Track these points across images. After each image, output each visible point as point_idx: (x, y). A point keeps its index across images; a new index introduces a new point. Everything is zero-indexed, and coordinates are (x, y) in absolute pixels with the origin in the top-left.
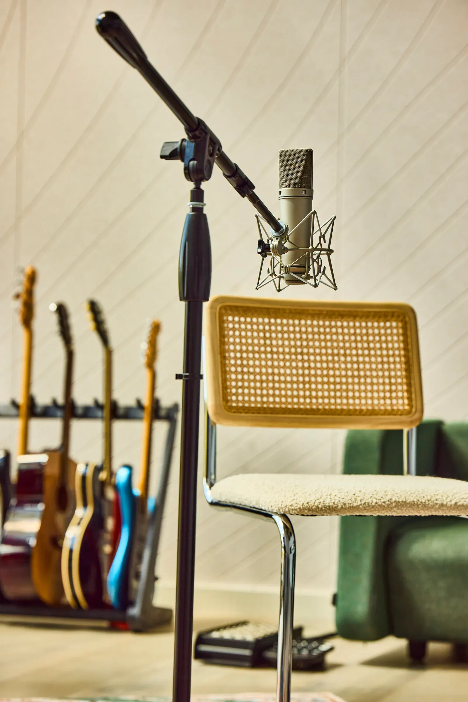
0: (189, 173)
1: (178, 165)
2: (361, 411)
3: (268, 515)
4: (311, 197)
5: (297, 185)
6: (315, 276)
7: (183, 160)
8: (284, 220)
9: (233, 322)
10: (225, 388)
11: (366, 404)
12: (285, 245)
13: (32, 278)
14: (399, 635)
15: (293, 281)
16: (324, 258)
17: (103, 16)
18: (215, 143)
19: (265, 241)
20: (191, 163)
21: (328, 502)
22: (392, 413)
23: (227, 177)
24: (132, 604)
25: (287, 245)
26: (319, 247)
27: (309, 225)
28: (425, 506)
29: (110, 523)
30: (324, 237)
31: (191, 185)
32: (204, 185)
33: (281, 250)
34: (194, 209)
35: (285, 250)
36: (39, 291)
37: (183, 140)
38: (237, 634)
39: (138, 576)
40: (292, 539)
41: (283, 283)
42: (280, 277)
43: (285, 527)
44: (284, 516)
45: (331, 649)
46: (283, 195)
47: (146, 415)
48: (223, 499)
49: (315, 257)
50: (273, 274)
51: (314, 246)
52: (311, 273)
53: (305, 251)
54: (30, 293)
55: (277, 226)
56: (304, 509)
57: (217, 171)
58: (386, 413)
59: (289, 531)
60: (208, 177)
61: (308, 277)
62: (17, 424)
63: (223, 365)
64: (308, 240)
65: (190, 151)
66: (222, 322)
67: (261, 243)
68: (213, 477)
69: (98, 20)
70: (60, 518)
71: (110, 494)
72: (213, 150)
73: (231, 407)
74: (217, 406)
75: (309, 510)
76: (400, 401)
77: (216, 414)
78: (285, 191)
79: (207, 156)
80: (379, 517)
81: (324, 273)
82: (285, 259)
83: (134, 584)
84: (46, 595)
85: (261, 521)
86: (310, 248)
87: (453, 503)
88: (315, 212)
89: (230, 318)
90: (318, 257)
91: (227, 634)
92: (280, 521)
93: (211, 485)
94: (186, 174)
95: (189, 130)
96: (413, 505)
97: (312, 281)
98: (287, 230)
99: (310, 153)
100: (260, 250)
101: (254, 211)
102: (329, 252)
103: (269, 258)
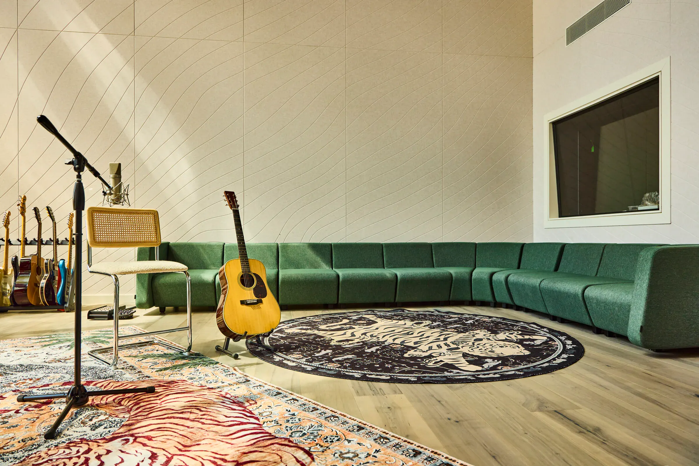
0: (75, 169)
1: (72, 166)
2: (141, 242)
3: (110, 275)
4: (121, 178)
5: (116, 174)
6: (122, 202)
7: (73, 165)
8: (111, 185)
9: (96, 215)
10: (94, 236)
11: (142, 240)
12: (112, 193)
13: (25, 199)
14: (156, 306)
15: (115, 204)
16: (126, 196)
17: (40, 116)
18: (85, 160)
19: (105, 191)
20: (76, 166)
21: (130, 270)
22: (151, 242)
23: (90, 171)
24: (66, 303)
25: (112, 192)
26: (124, 193)
27: (120, 186)
28: (161, 270)
29: (57, 278)
30: (125, 190)
31: (77, 173)
32: (81, 173)
33: (111, 194)
34: (78, 181)
35: (112, 194)
36: (27, 203)
37: (73, 158)
38: (103, 310)
39: (67, 294)
40: (118, 282)
41: (112, 204)
42: (111, 202)
43: (115, 278)
44: (115, 275)
45: (135, 311)
46: (111, 177)
47: (69, 243)
48: (94, 270)
49: (122, 196)
50: (108, 201)
51: (122, 193)
52: (121, 201)
53: (119, 194)
54: (24, 204)
55: (109, 187)
56: (122, 273)
57: (86, 168)
58: (149, 242)
59: (117, 280)
60: (83, 170)
61: (120, 202)
62: (21, 247)
63: (93, 229)
64: (120, 191)
65: (76, 162)
66: (92, 215)
67: (103, 192)
68: (91, 264)
69: (38, 117)
70: (38, 277)
71: (57, 269)
72: (85, 162)
73: (96, 242)
74: (91, 242)
75: (123, 273)
76: (154, 239)
77: (91, 244)
78: (112, 176)
79: (82, 164)
80: (149, 274)
81: (126, 201)
82: (112, 197)
83: (67, 296)
84: (33, 302)
85: (108, 277)
86: (121, 193)
87: (170, 268)
88: (122, 183)
89: (95, 214)
90: (124, 196)
91: (99, 310)
92: (113, 277)
93: (90, 266)
94: (74, 169)
95: (75, 156)
96: (157, 270)
97: (121, 204)
98: (112, 188)
99: (120, 164)
100: (103, 194)
101: (101, 182)
102: (127, 195)
103: (106, 196)
